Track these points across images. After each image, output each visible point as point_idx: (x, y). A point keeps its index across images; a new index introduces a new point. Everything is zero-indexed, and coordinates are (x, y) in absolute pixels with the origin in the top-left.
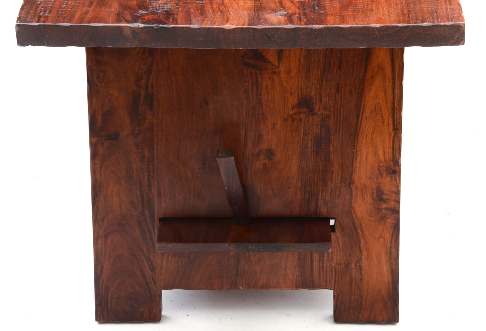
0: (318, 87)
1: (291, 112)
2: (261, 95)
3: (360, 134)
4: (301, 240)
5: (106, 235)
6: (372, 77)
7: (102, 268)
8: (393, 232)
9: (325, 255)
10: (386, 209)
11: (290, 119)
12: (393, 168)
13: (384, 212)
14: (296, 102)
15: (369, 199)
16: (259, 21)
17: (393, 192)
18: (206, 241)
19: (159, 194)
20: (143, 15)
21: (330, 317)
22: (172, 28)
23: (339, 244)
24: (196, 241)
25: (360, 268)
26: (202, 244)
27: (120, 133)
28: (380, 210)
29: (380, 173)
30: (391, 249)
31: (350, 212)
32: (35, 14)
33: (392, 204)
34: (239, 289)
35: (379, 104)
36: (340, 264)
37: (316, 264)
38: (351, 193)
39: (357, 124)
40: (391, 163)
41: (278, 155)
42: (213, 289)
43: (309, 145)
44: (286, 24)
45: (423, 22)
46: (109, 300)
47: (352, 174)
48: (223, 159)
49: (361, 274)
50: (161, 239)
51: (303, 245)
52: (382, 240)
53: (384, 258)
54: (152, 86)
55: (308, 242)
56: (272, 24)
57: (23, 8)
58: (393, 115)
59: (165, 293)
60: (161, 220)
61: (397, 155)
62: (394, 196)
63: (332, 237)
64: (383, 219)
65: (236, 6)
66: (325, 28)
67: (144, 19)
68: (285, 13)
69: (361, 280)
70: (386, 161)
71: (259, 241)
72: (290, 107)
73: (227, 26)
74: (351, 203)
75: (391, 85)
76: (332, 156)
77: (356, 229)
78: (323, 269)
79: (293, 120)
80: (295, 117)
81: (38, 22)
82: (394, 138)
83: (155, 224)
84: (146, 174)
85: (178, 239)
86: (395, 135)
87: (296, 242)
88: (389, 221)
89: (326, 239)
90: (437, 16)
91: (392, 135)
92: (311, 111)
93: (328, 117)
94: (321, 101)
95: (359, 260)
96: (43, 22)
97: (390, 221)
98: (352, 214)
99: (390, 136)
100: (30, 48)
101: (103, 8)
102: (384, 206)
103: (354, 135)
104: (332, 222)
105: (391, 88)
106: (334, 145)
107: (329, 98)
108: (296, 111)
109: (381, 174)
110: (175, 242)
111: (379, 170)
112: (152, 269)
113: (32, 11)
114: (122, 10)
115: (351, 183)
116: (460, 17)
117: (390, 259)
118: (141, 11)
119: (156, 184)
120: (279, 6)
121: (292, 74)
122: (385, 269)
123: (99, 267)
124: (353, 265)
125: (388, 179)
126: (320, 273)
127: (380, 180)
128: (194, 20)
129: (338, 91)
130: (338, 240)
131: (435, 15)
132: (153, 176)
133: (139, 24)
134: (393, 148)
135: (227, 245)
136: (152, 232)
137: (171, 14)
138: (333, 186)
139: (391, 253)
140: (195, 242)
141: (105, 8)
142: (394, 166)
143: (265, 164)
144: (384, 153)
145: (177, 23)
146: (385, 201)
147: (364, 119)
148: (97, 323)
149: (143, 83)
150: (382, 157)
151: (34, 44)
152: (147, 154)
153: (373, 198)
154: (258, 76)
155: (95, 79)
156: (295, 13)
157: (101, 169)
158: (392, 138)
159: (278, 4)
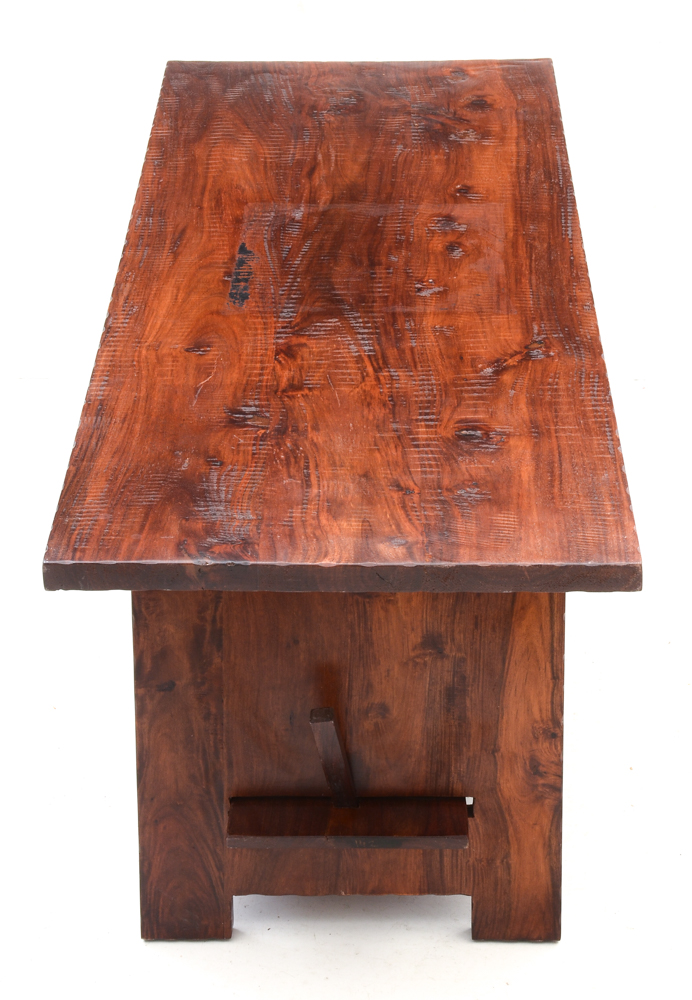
0: (449, 620)
1: (412, 654)
2: (371, 630)
3: (507, 684)
4: (427, 832)
5: (156, 821)
6: (523, 608)
7: (150, 865)
8: (554, 817)
9: (460, 852)
10: (544, 785)
11: (411, 664)
12: (552, 730)
13: (540, 789)
14: (419, 640)
15: (520, 772)
16: (369, 556)
17: (552, 762)
18: (295, 833)
19: (230, 764)
20: (211, 546)
21: (466, 932)
22: (252, 565)
23: (479, 833)
24: (280, 833)
25: (509, 867)
26: (290, 838)
27: (177, 683)
28: (535, 787)
29: (534, 737)
30: (550, 840)
31: (494, 790)
32: (68, 546)
33: (551, 779)
34: (340, 894)
35: (532, 644)
36: (481, 861)
37: (447, 860)
38: (496, 764)
39: (503, 670)
40: (550, 723)
41: (395, 713)
42: (304, 894)
43: (438, 699)
44: (405, 560)
45: (587, 560)
46: (160, 910)
47: (496, 738)
48: (319, 724)
49: (509, 874)
50: (234, 830)
51: (428, 839)
52: (537, 828)
53: (541, 852)
54: (221, 618)
55: (435, 835)
56: (386, 560)
57: (51, 537)
58: (552, 658)
59: (236, 899)
60: (232, 800)
61: (559, 713)
62: (554, 769)
63: (470, 823)
64: (539, 799)
65: (337, 531)
66: (457, 566)
67: (212, 552)
68: (403, 542)
69: (510, 882)
70: (542, 721)
71: (369, 833)
72: (410, 648)
73: (326, 562)
74: (496, 777)
75: (548, 618)
76: (469, 714)
77: (502, 812)
78: (457, 867)
79: (416, 664)
80: (418, 660)
81: (73, 559)
82: (554, 689)
83: (224, 805)
84: (212, 737)
85: (257, 830)
86: (554, 686)
87: (420, 835)
88: (547, 801)
89: (461, 830)
90: (606, 550)
91: (551, 685)
92: (440, 654)
93: (463, 660)
94: (453, 640)
95: (507, 855)
96: (80, 559)
97: (549, 802)
98: (496, 793)
99: (548, 687)
100: (61, 592)
101: (158, 535)
102: (541, 781)
103: (498, 686)
104: (469, 801)
105: (548, 623)
106: (471, 700)
107: (464, 635)
108: (419, 652)
109: (536, 739)
110: (251, 835)
111: (533, 733)
112: (220, 868)
113: (65, 541)
114: (184, 538)
115: (495, 750)
116: (636, 553)
117: (549, 854)
118: (209, 540)
119: (225, 751)
120: (396, 531)
121: (413, 604)
122: (543, 868)
123: (146, 864)
124: (498, 862)
125: (546, 745)
126: (452, 872)
127: (535, 747)
128: (281, 554)
129: (476, 625)
130: (477, 828)
131: (603, 547)
132: (221, 740)
133: (207, 561)
134: (552, 703)
135: (323, 839)
136: (220, 817)
137: (249, 544)
138: (471, 754)
139: (550, 846)
140: (280, 835)
141: (161, 535)
142: (554, 727)
143: (376, 724)
144: (541, 710)
145: (257, 558)
146: (542, 775)
147: (512, 663)
148: (143, 940)
149: (208, 614)
150: (537, 716)
151: (67, 588)
152: (213, 710)
153: (526, 771)
154: (367, 605)
155: (143, 610)
156: (417, 543)
157: (149, 731)
158: (551, 690)
159: (393, 527)
